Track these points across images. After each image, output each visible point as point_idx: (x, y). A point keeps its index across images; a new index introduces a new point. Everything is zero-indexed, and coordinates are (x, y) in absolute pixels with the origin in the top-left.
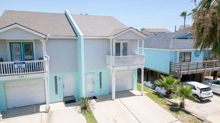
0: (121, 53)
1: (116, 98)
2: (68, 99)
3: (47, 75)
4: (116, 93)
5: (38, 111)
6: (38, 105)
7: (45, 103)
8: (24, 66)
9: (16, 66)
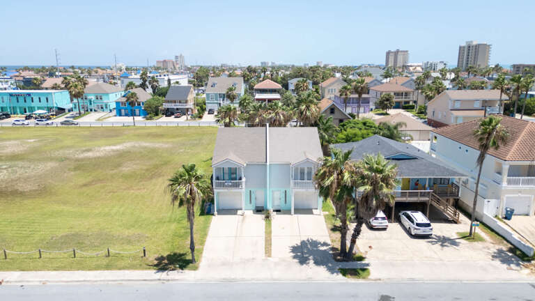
0: (306, 177)
1: (295, 213)
2: (259, 209)
3: (244, 190)
4: (295, 209)
5: (236, 214)
6: (237, 210)
7: (241, 209)
8: (230, 184)
9: (226, 184)
